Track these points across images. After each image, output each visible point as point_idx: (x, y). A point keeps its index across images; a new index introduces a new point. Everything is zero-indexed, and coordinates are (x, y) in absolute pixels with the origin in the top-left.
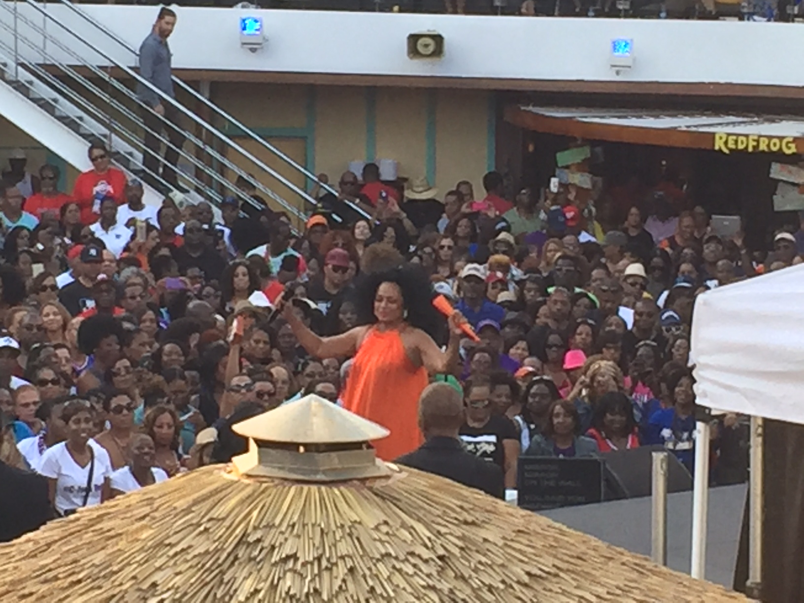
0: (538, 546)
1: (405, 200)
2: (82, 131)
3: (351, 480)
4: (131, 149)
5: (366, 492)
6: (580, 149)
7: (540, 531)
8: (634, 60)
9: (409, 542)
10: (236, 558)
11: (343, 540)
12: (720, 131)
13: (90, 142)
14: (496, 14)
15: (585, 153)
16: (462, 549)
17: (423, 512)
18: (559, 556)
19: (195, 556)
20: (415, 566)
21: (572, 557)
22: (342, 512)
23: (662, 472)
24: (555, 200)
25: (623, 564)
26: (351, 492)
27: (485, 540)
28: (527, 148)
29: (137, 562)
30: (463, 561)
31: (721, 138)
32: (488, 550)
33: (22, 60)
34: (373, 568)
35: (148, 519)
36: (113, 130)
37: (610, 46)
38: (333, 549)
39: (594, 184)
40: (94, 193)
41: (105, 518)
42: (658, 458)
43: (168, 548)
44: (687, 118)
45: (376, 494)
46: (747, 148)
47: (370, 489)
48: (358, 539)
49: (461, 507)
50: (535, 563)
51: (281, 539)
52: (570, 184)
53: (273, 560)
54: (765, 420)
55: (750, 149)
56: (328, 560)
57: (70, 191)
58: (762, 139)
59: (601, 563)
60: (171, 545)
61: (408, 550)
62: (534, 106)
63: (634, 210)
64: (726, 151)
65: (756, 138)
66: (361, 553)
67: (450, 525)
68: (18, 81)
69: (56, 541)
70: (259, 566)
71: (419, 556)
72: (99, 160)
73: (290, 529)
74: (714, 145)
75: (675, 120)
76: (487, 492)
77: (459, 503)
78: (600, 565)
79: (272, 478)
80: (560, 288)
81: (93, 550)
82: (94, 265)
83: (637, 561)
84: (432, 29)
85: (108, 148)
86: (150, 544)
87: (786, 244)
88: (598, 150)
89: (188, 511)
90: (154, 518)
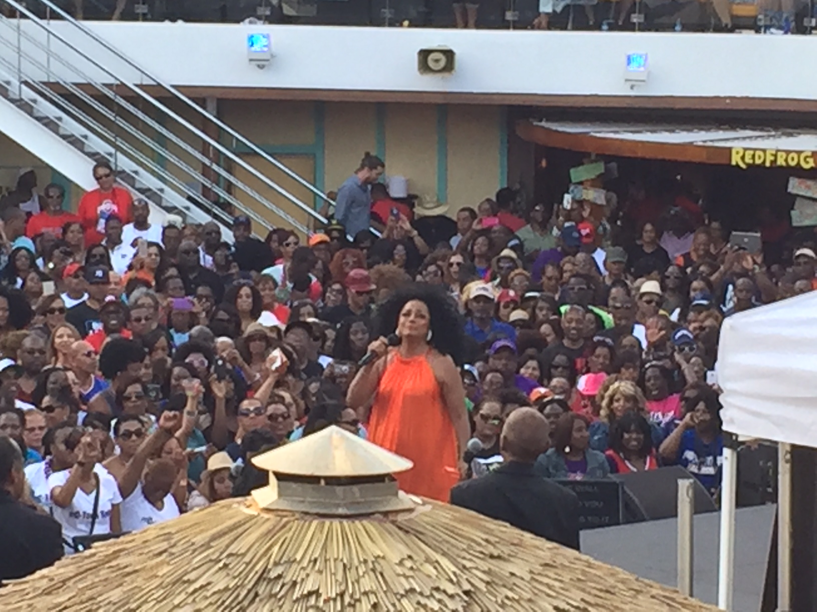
0: (566, 580)
1: (416, 218)
2: (87, 150)
3: (373, 514)
4: (136, 167)
5: (389, 526)
6: (594, 165)
7: (567, 564)
8: (649, 74)
9: (434, 577)
10: (257, 595)
11: (366, 576)
12: (737, 146)
13: (95, 160)
14: (508, 28)
15: (599, 168)
16: (488, 583)
17: (447, 545)
18: (588, 589)
19: (214, 593)
20: (440, 601)
21: (601, 590)
22: (365, 547)
23: (688, 500)
24: (568, 216)
25: (653, 597)
26: (374, 526)
27: (512, 574)
28: (540, 162)
29: (155, 599)
30: (490, 597)
31: (737, 153)
32: (514, 584)
33: (25, 78)
34: (397, 604)
35: (165, 555)
36: (118, 148)
37: (624, 60)
38: (356, 585)
39: (608, 200)
40: (99, 212)
41: (122, 554)
42: (684, 485)
43: (186, 585)
44: (703, 133)
45: (400, 528)
46: (764, 162)
47: (393, 522)
48: (382, 574)
49: (487, 541)
50: (563, 598)
51: (303, 574)
52: (584, 200)
53: (294, 598)
54: (793, 446)
55: (768, 164)
56: (351, 596)
57: (75, 211)
58: (779, 154)
59: (629, 597)
60: (190, 582)
61: (432, 585)
62: (548, 120)
63: (648, 227)
64: (743, 166)
65: (774, 152)
66: (385, 588)
67: (474, 559)
68: (21, 100)
69: (71, 578)
70: (281, 603)
71: (445, 592)
72: (104, 178)
73: (311, 564)
74: (730, 160)
75: (691, 134)
76: (512, 524)
77: (485, 536)
78: (630, 599)
79: (293, 513)
80: (576, 306)
81: (109, 586)
82: (101, 286)
83: (667, 594)
84: (442, 44)
85: (113, 167)
86: (168, 580)
87: (806, 260)
88: (614, 165)
89: (207, 546)
90: (173, 554)
